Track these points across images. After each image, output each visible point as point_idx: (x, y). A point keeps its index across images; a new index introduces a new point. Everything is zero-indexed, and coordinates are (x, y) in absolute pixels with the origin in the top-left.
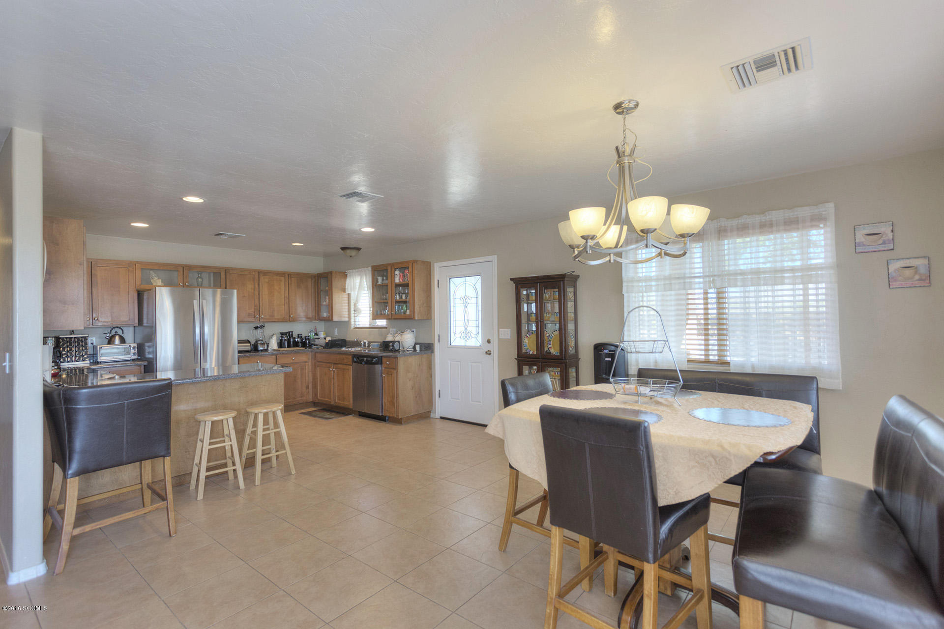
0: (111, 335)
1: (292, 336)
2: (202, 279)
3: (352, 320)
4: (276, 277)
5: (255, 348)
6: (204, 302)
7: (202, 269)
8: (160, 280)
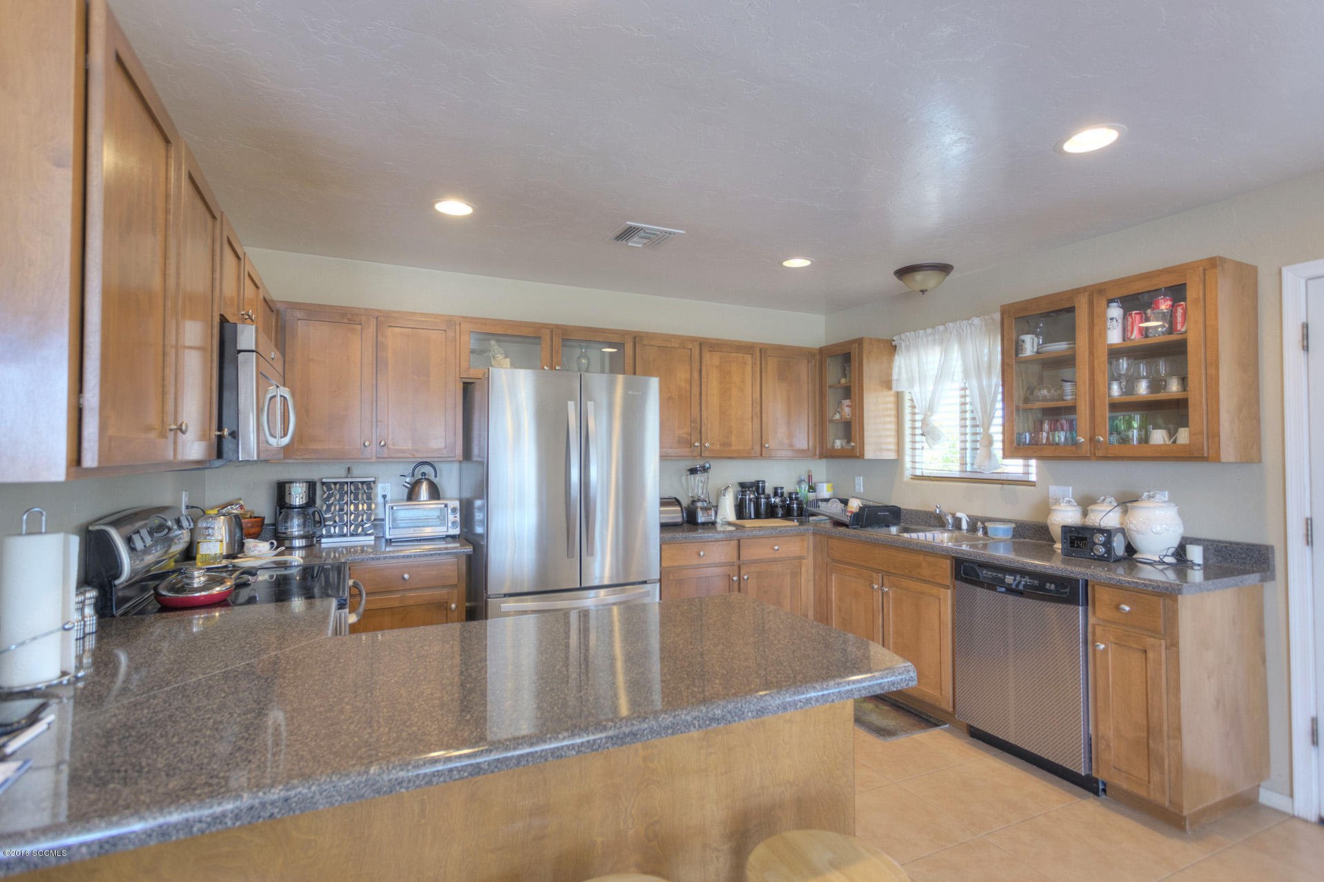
0: (413, 480)
1: (763, 493)
2: (589, 360)
3: (908, 459)
4: (736, 354)
5: (691, 520)
6: (590, 405)
7: (591, 336)
8: (508, 360)
